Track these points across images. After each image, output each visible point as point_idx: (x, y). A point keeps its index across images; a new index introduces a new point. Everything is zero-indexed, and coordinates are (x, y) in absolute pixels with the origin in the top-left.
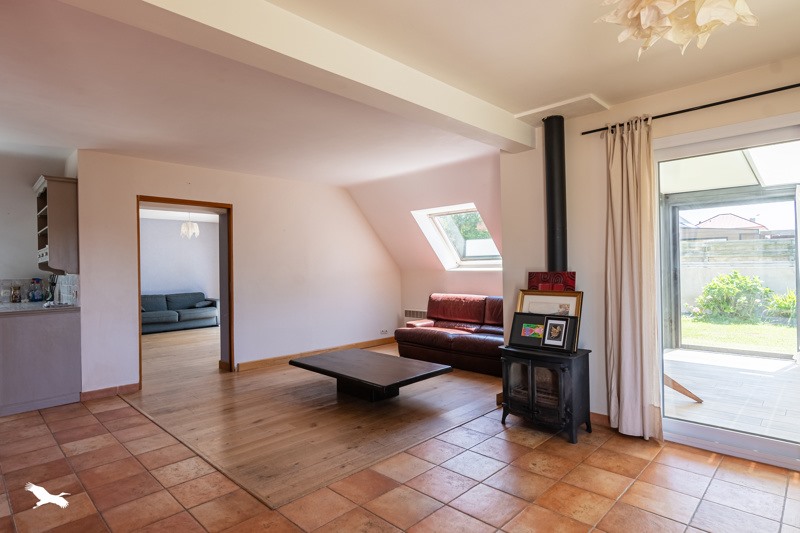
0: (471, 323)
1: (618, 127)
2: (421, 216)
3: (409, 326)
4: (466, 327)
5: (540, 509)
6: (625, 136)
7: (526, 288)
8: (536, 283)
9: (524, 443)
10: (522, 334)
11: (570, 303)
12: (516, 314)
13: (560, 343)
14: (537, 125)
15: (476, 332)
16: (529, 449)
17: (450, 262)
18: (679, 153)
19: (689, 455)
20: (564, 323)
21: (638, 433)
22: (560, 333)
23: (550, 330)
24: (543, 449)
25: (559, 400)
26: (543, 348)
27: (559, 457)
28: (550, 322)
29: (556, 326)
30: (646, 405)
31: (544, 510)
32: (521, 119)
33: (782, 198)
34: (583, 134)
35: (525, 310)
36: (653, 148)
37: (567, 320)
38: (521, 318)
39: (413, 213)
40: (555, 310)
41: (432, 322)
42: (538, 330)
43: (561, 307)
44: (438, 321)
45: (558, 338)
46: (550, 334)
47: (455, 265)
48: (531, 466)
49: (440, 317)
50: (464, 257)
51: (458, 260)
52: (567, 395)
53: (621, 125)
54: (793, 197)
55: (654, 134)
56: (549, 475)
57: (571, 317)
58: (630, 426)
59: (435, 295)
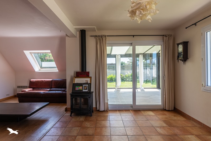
0: (47, 88)
1: (99, 36)
2: (27, 53)
3: (22, 91)
4: (45, 89)
5: (97, 136)
6: (101, 39)
7: (76, 76)
8: (78, 75)
9: (80, 120)
10: (76, 89)
11: (88, 80)
12: (73, 84)
13: (87, 91)
14: (77, 31)
15: (49, 91)
16: (83, 121)
17: (37, 69)
18: (112, 45)
19: (114, 112)
20: (88, 85)
21: (103, 110)
22: (87, 88)
23: (84, 87)
24: (86, 120)
25: (88, 106)
26: (82, 93)
27: (91, 121)
28: (84, 85)
29: (85, 86)
30: (105, 103)
31: (98, 136)
32: (75, 28)
33: (113, 57)
34: (91, 36)
35: (76, 82)
36: (107, 43)
37: (88, 84)
38: (75, 85)
39: (24, 51)
40: (84, 82)
41: (32, 89)
42: (81, 88)
43: (86, 81)
44: (34, 89)
45: (86, 89)
46: (84, 89)
47: (38, 70)
48: (86, 126)
49: (35, 87)
50: (41, 67)
51: (40, 68)
52: (90, 104)
53: (100, 36)
54: (115, 57)
55: (107, 40)
56: (92, 126)
57: (89, 84)
58: (102, 109)
59: (32, 80)
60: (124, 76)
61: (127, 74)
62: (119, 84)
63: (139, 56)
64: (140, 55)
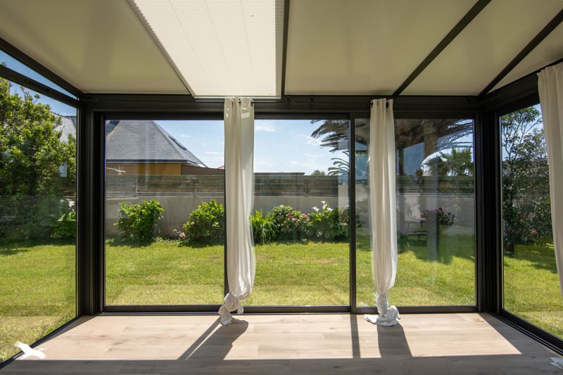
60: (305, 219)
61: (317, 210)
62: (242, 284)
63: (369, 106)
64: (375, 101)
